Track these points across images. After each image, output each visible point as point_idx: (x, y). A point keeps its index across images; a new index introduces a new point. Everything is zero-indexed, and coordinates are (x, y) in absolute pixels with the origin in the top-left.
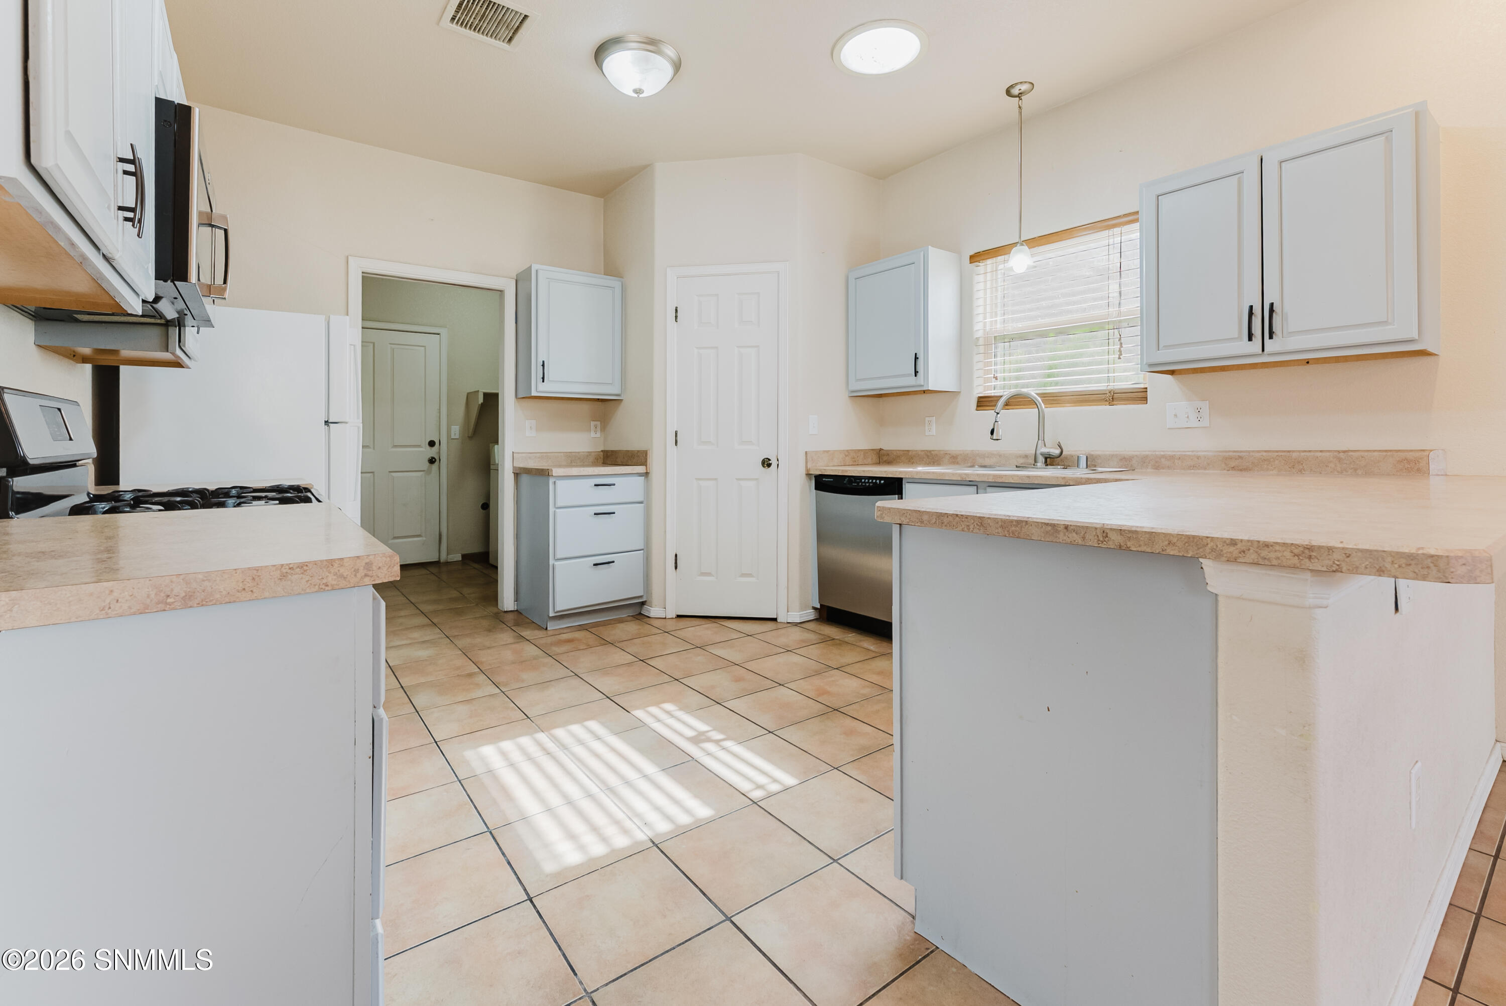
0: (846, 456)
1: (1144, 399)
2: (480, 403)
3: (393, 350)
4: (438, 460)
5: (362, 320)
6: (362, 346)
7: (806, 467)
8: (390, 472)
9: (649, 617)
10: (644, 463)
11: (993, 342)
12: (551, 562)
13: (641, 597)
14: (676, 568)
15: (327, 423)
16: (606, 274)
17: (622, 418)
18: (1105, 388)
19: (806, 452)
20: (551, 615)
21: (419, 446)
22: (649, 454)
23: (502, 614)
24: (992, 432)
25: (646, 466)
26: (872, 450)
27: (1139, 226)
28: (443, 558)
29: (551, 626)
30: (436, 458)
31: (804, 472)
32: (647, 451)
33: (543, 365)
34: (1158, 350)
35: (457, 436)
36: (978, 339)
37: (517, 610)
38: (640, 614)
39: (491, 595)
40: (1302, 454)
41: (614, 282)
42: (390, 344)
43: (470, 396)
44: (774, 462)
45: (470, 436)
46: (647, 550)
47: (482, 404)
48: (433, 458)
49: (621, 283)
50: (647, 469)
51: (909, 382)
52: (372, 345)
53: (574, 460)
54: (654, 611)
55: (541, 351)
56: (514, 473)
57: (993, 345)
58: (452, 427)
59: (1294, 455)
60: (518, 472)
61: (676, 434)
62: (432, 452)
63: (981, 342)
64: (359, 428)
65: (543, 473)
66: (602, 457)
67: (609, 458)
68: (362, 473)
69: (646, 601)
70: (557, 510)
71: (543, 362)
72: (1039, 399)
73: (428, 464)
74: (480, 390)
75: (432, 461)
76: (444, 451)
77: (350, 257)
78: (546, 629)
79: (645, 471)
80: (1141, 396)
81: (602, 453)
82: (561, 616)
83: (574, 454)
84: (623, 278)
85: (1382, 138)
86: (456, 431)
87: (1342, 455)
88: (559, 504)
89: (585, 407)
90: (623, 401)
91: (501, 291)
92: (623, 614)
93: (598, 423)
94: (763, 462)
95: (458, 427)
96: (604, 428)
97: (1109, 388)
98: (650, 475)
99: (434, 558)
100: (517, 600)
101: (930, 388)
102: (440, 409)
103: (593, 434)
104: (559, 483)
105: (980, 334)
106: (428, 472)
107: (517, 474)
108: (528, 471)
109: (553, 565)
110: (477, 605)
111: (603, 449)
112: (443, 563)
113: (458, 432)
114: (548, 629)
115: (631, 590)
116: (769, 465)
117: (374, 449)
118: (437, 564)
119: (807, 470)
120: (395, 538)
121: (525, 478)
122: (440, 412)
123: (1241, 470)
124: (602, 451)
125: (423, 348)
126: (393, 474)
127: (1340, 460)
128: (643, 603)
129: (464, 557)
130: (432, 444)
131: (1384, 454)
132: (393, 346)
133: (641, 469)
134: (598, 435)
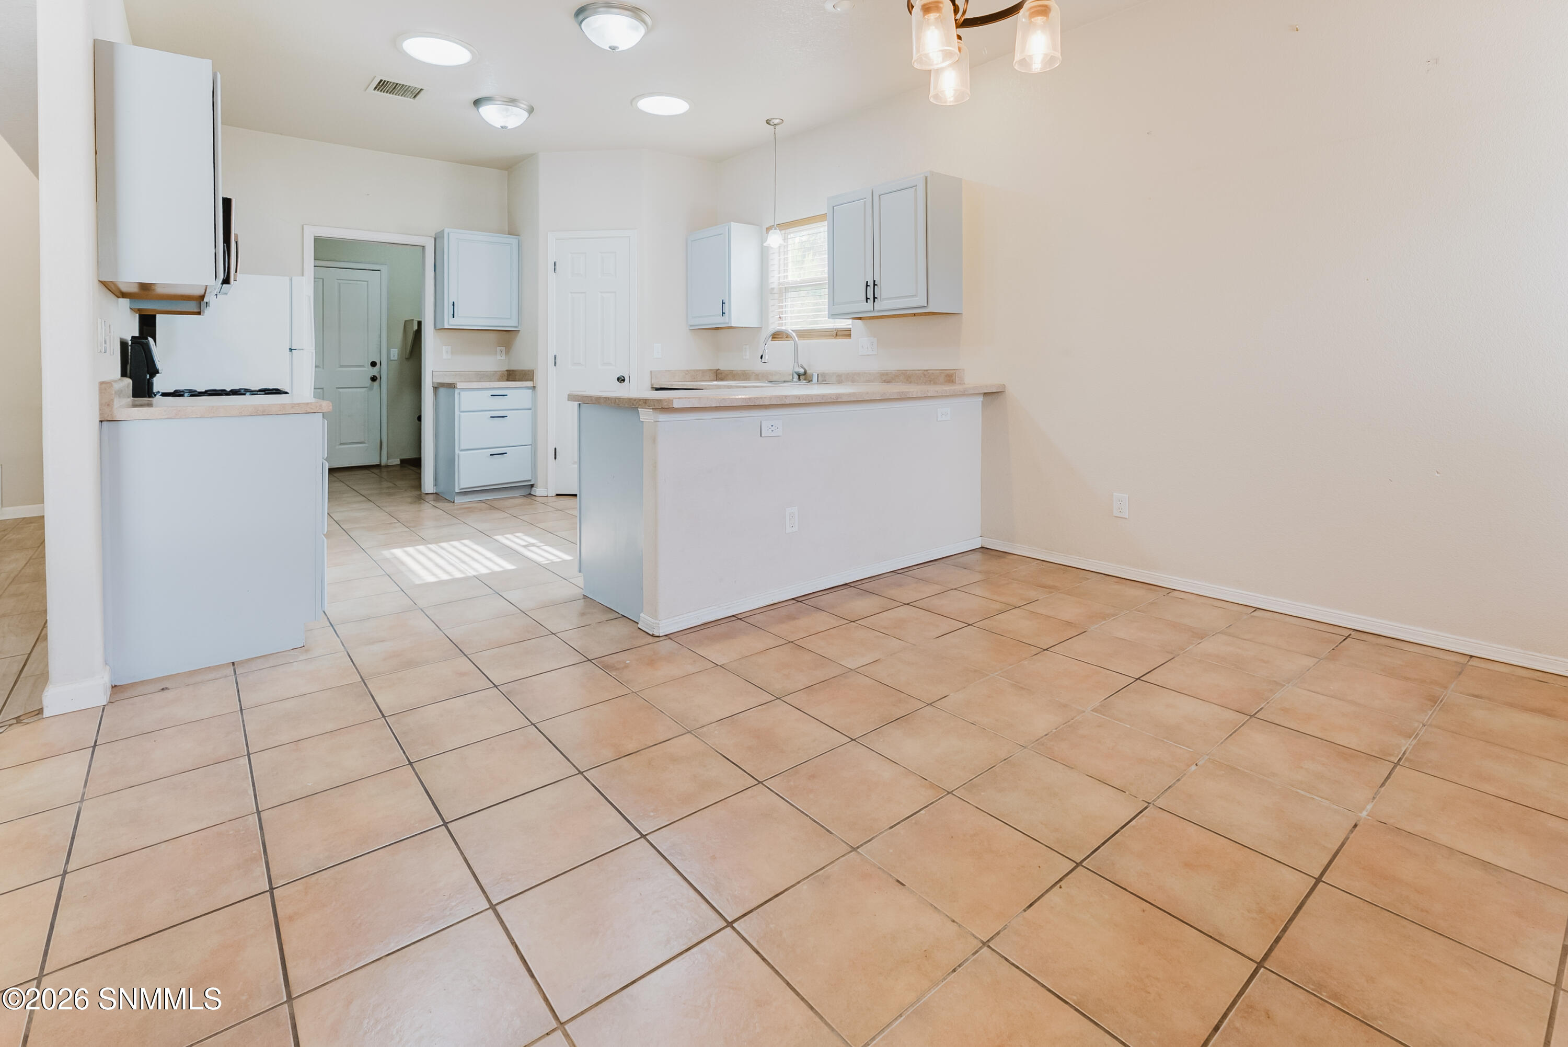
0: (686, 374)
1: (849, 336)
2: (415, 330)
3: (340, 284)
4: (379, 378)
5: (315, 260)
6: (314, 282)
7: (651, 382)
8: (337, 388)
9: (535, 496)
10: (532, 380)
11: (784, 291)
12: (457, 452)
13: (530, 481)
14: (555, 458)
15: (291, 350)
16: (509, 234)
17: (520, 343)
18: (832, 327)
19: (651, 371)
20: (456, 491)
21: (363, 366)
22: (535, 371)
23: (424, 495)
24: (761, 358)
25: (533, 381)
26: (710, 370)
27: (827, 224)
28: (384, 463)
29: (458, 500)
30: (377, 376)
31: (650, 386)
32: (533, 370)
33: (453, 305)
34: (834, 305)
35: (396, 358)
36: (773, 289)
37: (436, 493)
38: (530, 494)
39: (418, 485)
40: (911, 372)
41: (513, 240)
42: (337, 279)
43: (407, 323)
44: (627, 380)
45: (407, 357)
46: (534, 445)
47: (416, 330)
48: (374, 376)
49: (517, 242)
50: (533, 384)
51: (718, 321)
52: (321, 280)
53: (482, 376)
54: (538, 491)
55: (452, 293)
56: (433, 387)
57: (784, 294)
58: (392, 350)
59: (908, 372)
60: (436, 386)
61: (555, 358)
62: (374, 371)
63: (775, 291)
64: (312, 353)
65: (452, 386)
66: (506, 375)
67: (511, 376)
68: (314, 388)
69: (534, 484)
70: (462, 414)
71: (453, 303)
72: (794, 334)
73: (370, 381)
74: (415, 319)
75: (374, 379)
76: (384, 371)
77: (304, 226)
78: (454, 502)
79: (532, 386)
80: (847, 333)
81: (506, 372)
82: (465, 493)
83: (482, 373)
84: (519, 236)
85: (913, 189)
86: (395, 354)
87: (926, 373)
88: (462, 409)
89: (492, 335)
90: (520, 332)
91: (423, 246)
92: (517, 493)
93: (504, 348)
94: (618, 379)
95: (397, 350)
96: (507, 353)
97: (835, 327)
98: (536, 388)
99: (376, 462)
100: (436, 485)
101: (733, 325)
102: (380, 335)
103: (499, 357)
104: (462, 393)
105: (775, 285)
106: (370, 388)
107: (436, 387)
108: (442, 385)
109: (458, 454)
110: (406, 490)
111: (507, 369)
112: (384, 466)
113: (397, 355)
114: (455, 502)
115: (521, 475)
116: (624, 380)
117: (323, 368)
118: (378, 466)
119: (652, 385)
120: (341, 444)
121: (442, 391)
122: (380, 337)
123: (888, 382)
124: (507, 371)
125: (366, 283)
126: (341, 390)
127: (925, 375)
128: (532, 486)
129: (402, 461)
130: (373, 364)
131: (941, 371)
132: (340, 281)
133: (529, 384)
134: (503, 357)
